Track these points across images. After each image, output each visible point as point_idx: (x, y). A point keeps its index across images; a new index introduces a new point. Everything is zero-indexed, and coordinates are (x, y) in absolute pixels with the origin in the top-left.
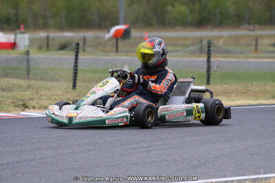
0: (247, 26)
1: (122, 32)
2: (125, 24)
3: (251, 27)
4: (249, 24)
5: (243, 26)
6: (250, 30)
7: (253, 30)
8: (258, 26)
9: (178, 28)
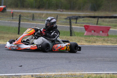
0: (60, 10)
1: (3, 9)
2: (4, 5)
3: (61, 10)
4: (61, 9)
5: (58, 10)
6: (61, 12)
7: (62, 12)
8: (65, 10)
9: (29, 9)
